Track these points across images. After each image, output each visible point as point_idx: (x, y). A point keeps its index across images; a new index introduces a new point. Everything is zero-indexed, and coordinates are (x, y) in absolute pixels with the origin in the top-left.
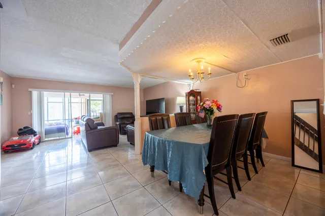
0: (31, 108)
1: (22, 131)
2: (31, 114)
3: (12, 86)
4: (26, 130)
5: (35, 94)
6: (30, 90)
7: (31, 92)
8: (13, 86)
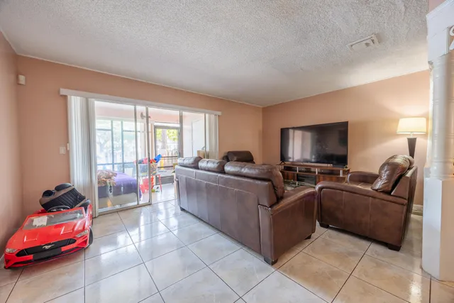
0: (67, 139)
1: (52, 197)
2: (68, 153)
3: (17, 78)
4: (63, 192)
5: (75, 103)
6: (63, 92)
7: (65, 97)
8: (22, 79)
